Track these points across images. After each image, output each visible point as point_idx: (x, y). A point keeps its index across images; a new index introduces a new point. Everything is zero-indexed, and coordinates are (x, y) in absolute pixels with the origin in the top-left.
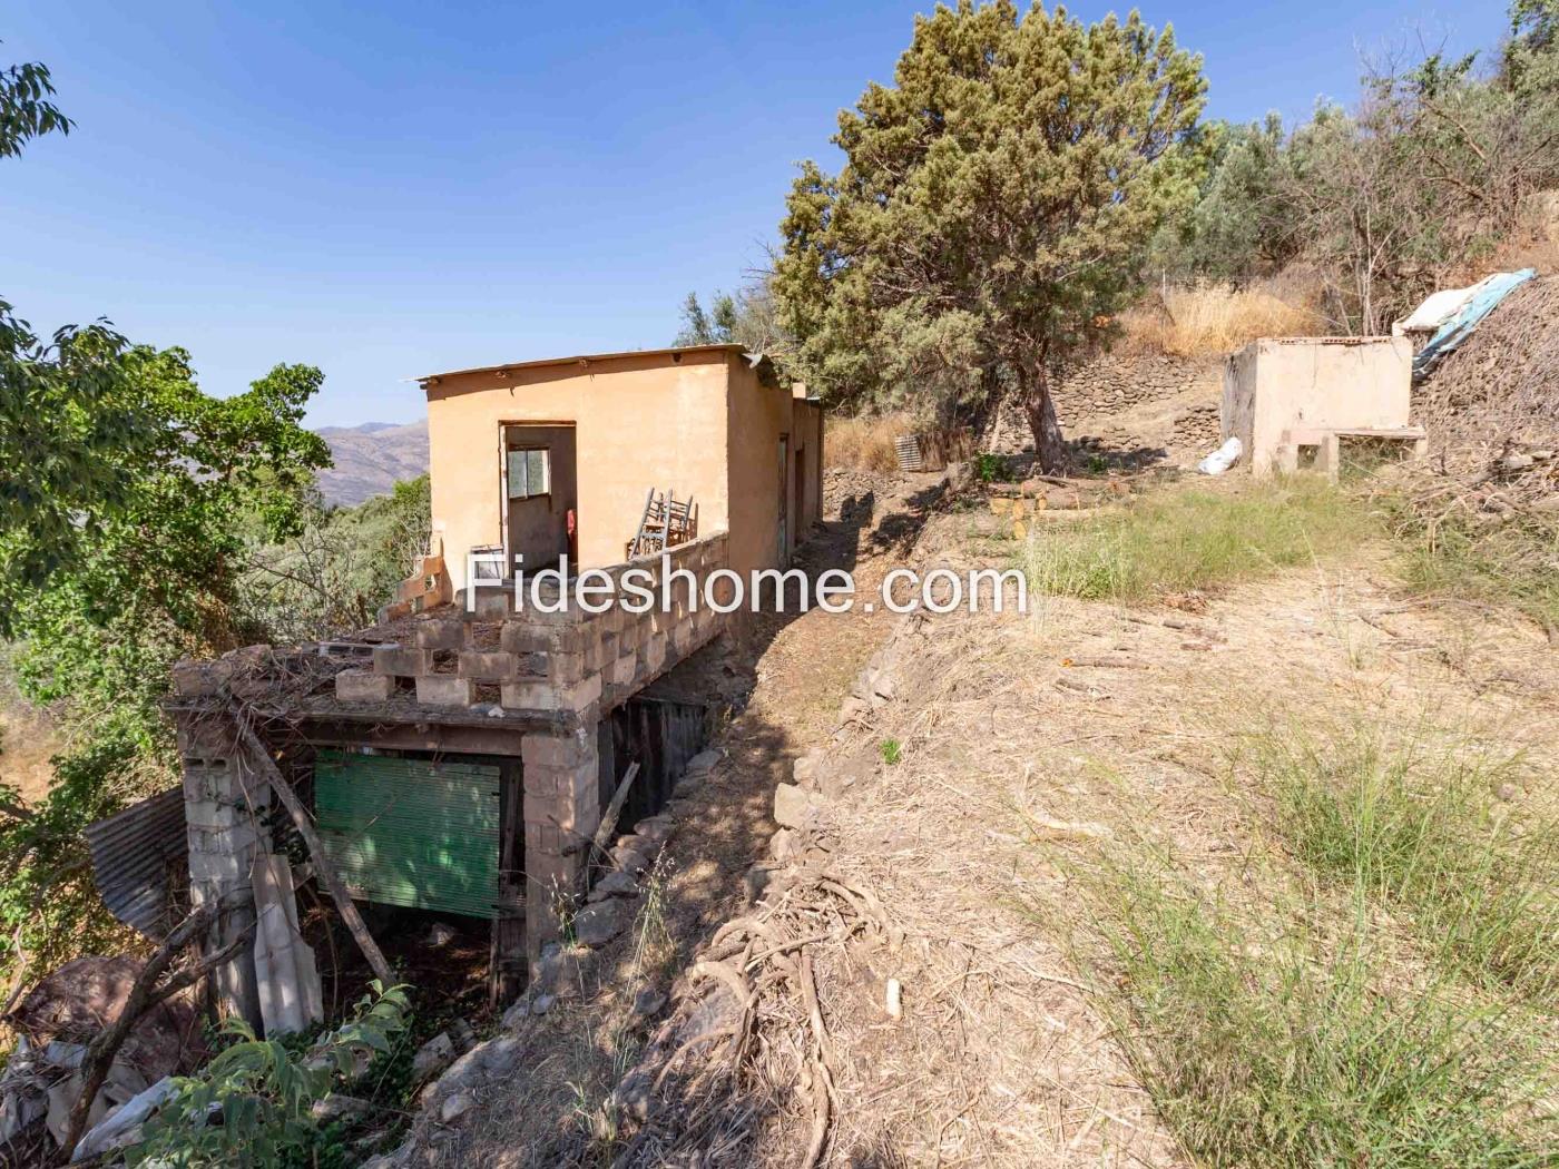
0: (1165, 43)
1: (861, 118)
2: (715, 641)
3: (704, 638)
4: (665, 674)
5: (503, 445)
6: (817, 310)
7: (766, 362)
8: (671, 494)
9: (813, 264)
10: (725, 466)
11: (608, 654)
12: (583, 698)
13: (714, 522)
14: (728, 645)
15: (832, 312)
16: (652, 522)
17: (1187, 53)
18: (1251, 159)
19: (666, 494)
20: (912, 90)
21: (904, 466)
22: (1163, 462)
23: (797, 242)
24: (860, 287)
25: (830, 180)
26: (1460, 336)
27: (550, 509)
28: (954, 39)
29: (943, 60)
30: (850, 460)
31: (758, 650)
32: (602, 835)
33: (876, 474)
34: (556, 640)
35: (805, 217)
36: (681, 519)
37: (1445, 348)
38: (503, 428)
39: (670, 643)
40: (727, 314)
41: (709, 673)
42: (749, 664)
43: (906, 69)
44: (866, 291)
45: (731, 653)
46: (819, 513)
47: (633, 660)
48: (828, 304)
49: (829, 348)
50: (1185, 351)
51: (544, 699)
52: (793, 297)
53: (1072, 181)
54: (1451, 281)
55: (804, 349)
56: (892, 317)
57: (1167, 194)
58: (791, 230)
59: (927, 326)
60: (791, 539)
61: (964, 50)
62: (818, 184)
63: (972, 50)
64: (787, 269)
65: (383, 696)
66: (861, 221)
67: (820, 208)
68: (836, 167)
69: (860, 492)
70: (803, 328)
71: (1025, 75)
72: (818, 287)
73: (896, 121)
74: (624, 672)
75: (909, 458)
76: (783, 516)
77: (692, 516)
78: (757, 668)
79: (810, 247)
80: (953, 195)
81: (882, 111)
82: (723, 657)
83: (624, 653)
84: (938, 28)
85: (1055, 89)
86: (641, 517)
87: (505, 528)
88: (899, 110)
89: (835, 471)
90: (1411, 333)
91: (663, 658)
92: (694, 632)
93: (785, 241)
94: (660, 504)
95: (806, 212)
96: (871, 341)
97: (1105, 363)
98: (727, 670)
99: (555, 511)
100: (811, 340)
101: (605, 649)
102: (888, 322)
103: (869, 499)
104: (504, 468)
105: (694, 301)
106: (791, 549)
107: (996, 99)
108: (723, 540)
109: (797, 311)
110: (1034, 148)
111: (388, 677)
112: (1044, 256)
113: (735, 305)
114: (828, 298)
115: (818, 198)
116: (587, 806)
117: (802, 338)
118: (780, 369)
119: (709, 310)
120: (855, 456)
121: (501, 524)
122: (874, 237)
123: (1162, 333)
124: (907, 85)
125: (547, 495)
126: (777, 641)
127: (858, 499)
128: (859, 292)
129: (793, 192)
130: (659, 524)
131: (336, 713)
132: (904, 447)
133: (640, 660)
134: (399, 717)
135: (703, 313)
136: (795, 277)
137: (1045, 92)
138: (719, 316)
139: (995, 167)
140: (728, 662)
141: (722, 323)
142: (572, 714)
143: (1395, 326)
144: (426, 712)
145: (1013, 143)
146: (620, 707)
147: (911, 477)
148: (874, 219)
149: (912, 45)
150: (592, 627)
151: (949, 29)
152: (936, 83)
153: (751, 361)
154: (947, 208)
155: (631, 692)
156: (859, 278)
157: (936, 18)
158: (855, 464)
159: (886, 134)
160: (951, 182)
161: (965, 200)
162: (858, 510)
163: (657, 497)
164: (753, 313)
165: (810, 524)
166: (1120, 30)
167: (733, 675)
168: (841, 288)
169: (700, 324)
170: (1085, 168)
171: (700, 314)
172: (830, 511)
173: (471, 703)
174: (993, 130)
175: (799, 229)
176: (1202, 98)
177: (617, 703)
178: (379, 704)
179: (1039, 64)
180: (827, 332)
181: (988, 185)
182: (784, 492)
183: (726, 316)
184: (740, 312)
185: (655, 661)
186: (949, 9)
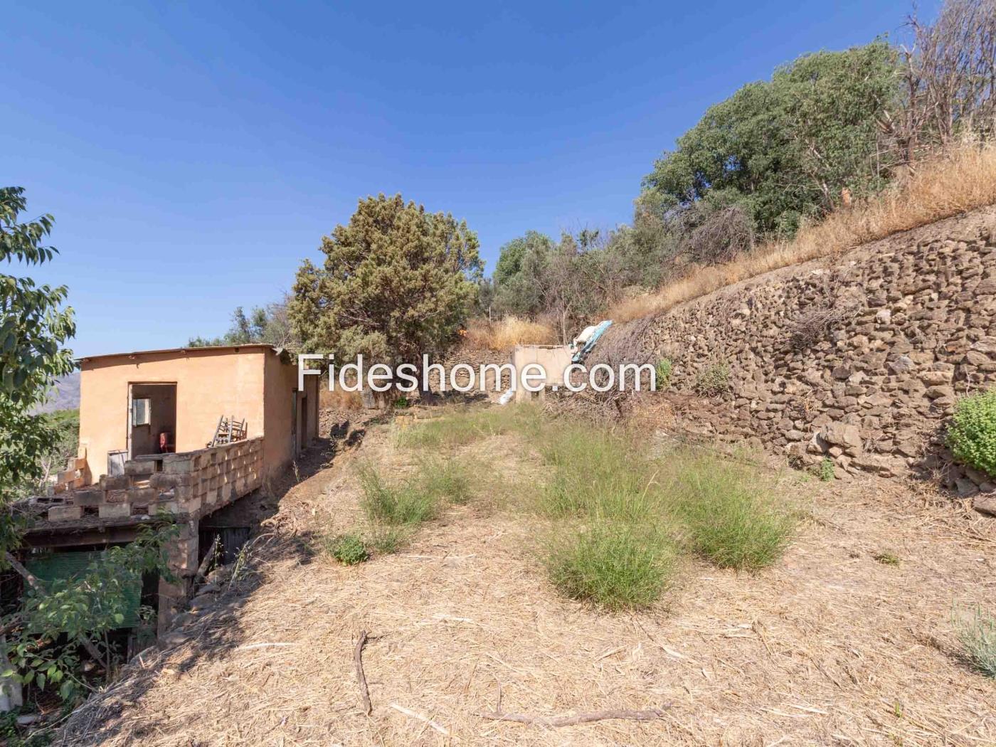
0: (463, 225)
1: (333, 240)
2: (256, 491)
3: (250, 489)
4: (231, 503)
5: (131, 395)
6: (311, 328)
7: (285, 352)
8: (233, 417)
9: (309, 307)
10: (263, 403)
11: (204, 488)
12: (193, 507)
13: (256, 430)
14: (263, 493)
15: (319, 330)
16: (221, 432)
17: (472, 230)
18: (535, 256)
19: (229, 418)
20: (357, 232)
21: (366, 406)
22: (487, 400)
23: (301, 295)
24: (332, 319)
25: (317, 269)
26: (592, 346)
27: (149, 432)
28: (375, 212)
29: (371, 220)
30: (336, 404)
31: (281, 496)
32: (201, 571)
33: (350, 411)
34: (179, 480)
35: (305, 285)
36: (238, 430)
37: (588, 350)
38: (131, 386)
39: (234, 489)
40: (261, 320)
41: (252, 509)
42: (275, 503)
43: (355, 221)
44: (335, 321)
45: (265, 498)
46: (317, 433)
47: (215, 493)
48: (316, 326)
49: (317, 346)
50: (499, 348)
51: (173, 508)
52: (299, 321)
53: (420, 283)
54: (596, 322)
55: (304, 346)
56: (347, 333)
57: (461, 289)
58: (298, 290)
59: (363, 339)
60: (299, 444)
61: (380, 218)
62: (312, 269)
63: (383, 219)
64: (296, 308)
65: (78, 517)
66: (332, 289)
67: (313, 281)
68: (320, 261)
69: (342, 421)
70: (305, 336)
71: (403, 236)
72: (312, 317)
73: (349, 244)
74: (211, 498)
75: (369, 402)
76: (294, 432)
77: (244, 429)
78: (279, 504)
79: (307, 299)
80: (372, 284)
81: (343, 240)
82: (260, 500)
83: (212, 490)
84: (368, 206)
85: (414, 244)
86: (215, 431)
87: (130, 441)
88: (351, 240)
89: (327, 410)
90: (579, 343)
91: (230, 495)
92: (245, 485)
93: (296, 294)
94: (226, 424)
95: (305, 283)
96: (338, 344)
97: (464, 353)
98: (263, 507)
99: (152, 434)
100: (309, 342)
101: (203, 486)
102: (344, 336)
103: (346, 425)
104: (130, 407)
105: (241, 311)
106: (299, 450)
107: (391, 243)
108: (261, 440)
109: (301, 328)
110: (404, 269)
111: (82, 507)
112: (411, 312)
113: (266, 313)
114: (317, 322)
115: (311, 277)
116: (193, 560)
117: (304, 340)
118: (293, 355)
119: (249, 315)
120: (339, 402)
121: (127, 438)
122: (338, 296)
123: (489, 339)
124: (355, 229)
125: (147, 425)
126: (289, 492)
127: (340, 426)
128: (331, 321)
129: (299, 272)
130: (225, 433)
131: (49, 527)
132: (365, 395)
133: (219, 495)
134: (89, 526)
135: (246, 317)
136: (300, 312)
137: (410, 244)
138: (257, 321)
139: (388, 275)
140: (263, 502)
141: (258, 325)
142: (187, 514)
143: (575, 340)
144: (104, 522)
145: (395, 266)
146: (208, 516)
147: (369, 412)
148: (339, 289)
149: (357, 210)
150: (198, 475)
151: (373, 207)
152: (367, 231)
153: (276, 352)
154: (370, 289)
155: (214, 509)
156: (332, 314)
157: (367, 201)
158: (339, 406)
159: (345, 249)
160: (371, 278)
161: (377, 287)
162: (339, 431)
163: (224, 420)
164: (278, 320)
165: (311, 438)
166: (445, 218)
167: (266, 509)
168: (322, 319)
169: (244, 324)
170: (425, 278)
171: (244, 319)
172: (324, 433)
173: (131, 514)
174: (390, 257)
175: (302, 290)
176: (477, 249)
177: (208, 513)
178: (76, 521)
179: (408, 232)
180: (315, 339)
181: (386, 281)
182: (296, 420)
183: (261, 321)
184: (269, 317)
185: (226, 496)
186: (374, 199)
